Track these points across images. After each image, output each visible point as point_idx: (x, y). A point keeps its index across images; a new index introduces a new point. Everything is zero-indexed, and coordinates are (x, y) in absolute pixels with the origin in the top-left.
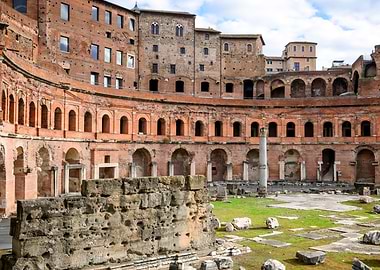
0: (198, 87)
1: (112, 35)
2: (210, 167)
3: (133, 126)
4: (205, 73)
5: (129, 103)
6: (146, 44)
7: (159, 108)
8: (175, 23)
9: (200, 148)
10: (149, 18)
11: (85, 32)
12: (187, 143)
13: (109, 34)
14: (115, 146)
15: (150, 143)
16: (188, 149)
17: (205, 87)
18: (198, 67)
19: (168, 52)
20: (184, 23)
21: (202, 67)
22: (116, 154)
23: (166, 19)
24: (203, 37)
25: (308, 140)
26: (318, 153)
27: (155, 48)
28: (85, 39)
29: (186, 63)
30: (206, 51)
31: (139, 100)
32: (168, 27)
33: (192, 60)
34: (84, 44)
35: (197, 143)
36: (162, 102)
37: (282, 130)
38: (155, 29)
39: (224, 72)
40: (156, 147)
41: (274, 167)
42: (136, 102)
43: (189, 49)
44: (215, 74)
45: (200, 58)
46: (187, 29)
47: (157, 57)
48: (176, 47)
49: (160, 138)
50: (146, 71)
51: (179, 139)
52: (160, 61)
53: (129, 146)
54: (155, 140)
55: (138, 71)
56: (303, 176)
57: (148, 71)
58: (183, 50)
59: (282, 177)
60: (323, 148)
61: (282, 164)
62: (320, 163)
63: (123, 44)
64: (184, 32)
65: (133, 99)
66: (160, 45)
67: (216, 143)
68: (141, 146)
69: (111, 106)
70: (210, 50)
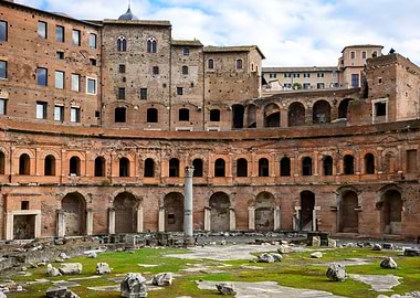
0: (175, 115)
1: (66, 55)
2: (162, 214)
3: (61, 167)
4: (184, 97)
5: (57, 140)
6: (110, 64)
7: (98, 144)
8: (146, 36)
9: (150, 192)
10: (115, 31)
11: (29, 53)
12: (133, 186)
13: (61, 55)
14: (37, 190)
15: (85, 186)
16: (135, 192)
17: (184, 115)
18: (175, 90)
19: (138, 73)
20: (158, 36)
21: (180, 90)
22: (38, 199)
23: (135, 32)
24: (181, 53)
25: (284, 180)
26: (295, 196)
27: (122, 69)
28: (28, 62)
29: (161, 87)
30: (185, 70)
31: (69, 135)
32: (136, 41)
33: (166, 81)
34: (28, 68)
35: (147, 186)
36: (101, 137)
37: (253, 169)
38: (122, 45)
39: (207, 96)
40: (93, 191)
41: (243, 214)
42: (66, 139)
43: (164, 68)
44: (197, 99)
45: (178, 79)
46: (162, 43)
47: (124, 80)
48: (148, 66)
49: (99, 180)
50: (111, 98)
51: (123, 181)
52: (128, 84)
53: (57, 190)
54: (91, 182)
55: (100, 97)
56: (277, 225)
57: (113, 98)
58: (156, 70)
59: (252, 226)
60: (300, 190)
61: (252, 211)
62: (298, 208)
63: (80, 66)
64: (158, 48)
65: (61, 135)
66: (127, 65)
67: (171, 186)
68: (73, 190)
69: (32, 143)
70: (191, 69)
